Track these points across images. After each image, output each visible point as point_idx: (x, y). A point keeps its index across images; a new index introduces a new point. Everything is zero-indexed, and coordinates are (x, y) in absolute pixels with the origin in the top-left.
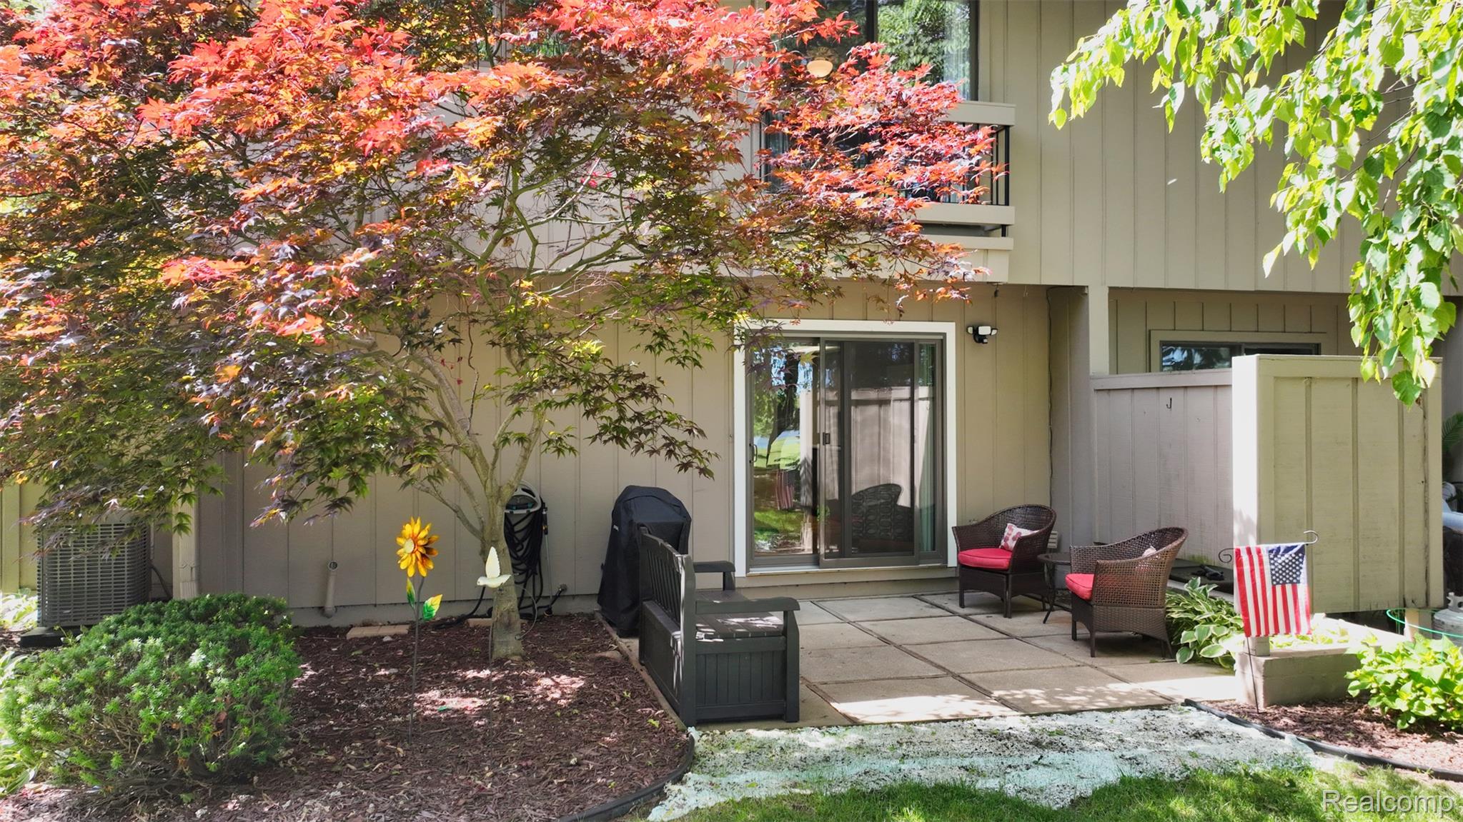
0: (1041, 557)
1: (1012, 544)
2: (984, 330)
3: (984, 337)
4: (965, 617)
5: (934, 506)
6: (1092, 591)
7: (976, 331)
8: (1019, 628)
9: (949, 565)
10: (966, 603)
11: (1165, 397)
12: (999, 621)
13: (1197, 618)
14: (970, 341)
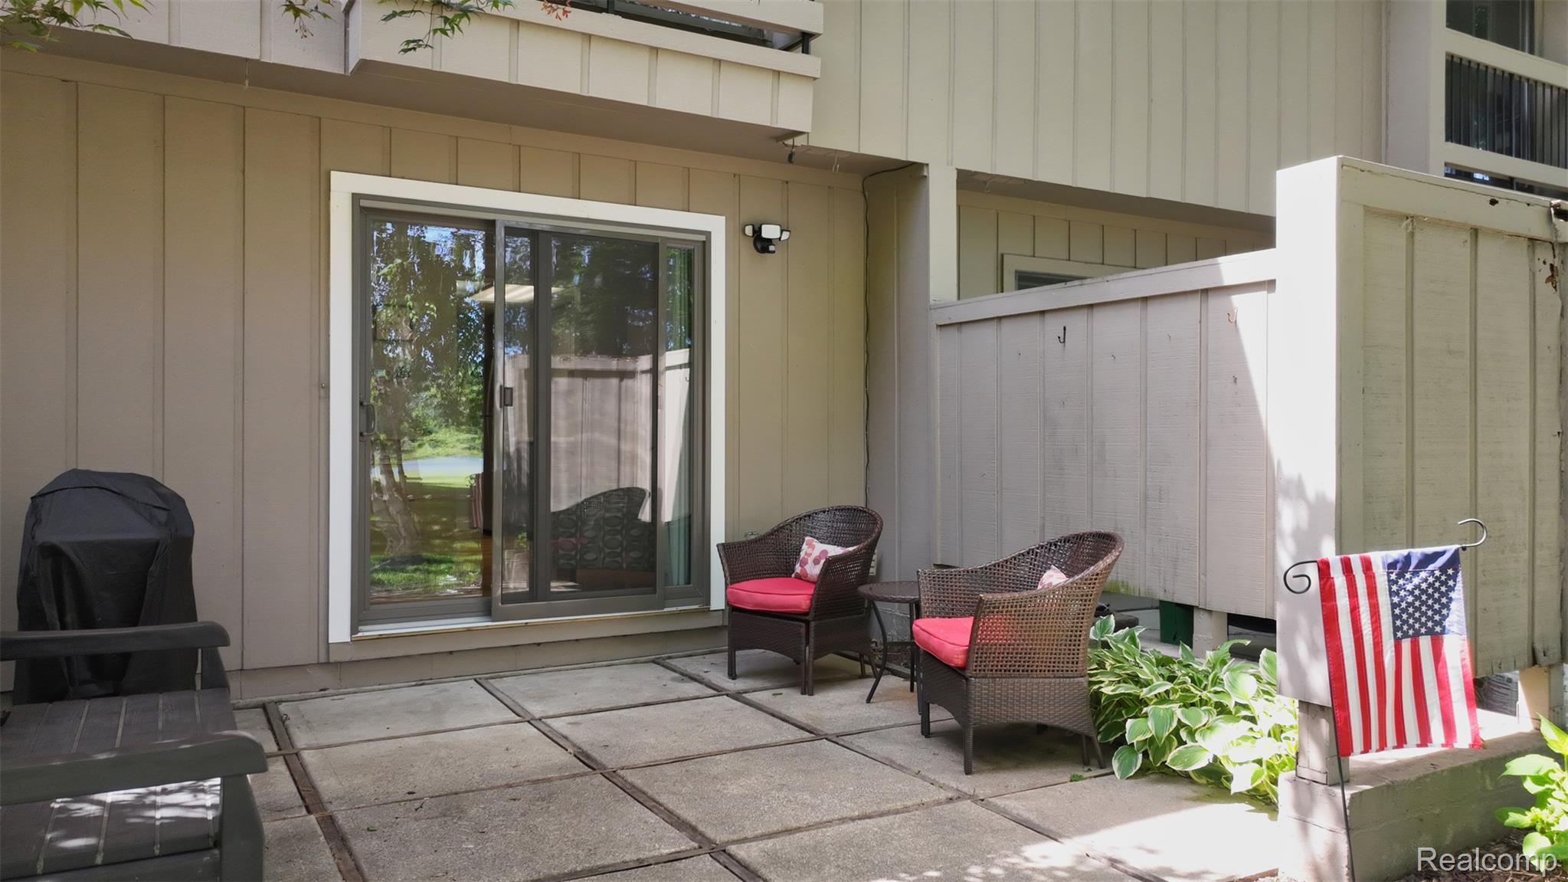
0: (864, 589)
1: (814, 570)
2: (770, 231)
3: (769, 241)
4: (737, 696)
5: (690, 517)
6: (968, 652)
7: (757, 232)
8: (827, 714)
9: (713, 607)
10: (738, 671)
11: (1054, 325)
12: (794, 703)
13: (1144, 693)
14: (748, 248)
